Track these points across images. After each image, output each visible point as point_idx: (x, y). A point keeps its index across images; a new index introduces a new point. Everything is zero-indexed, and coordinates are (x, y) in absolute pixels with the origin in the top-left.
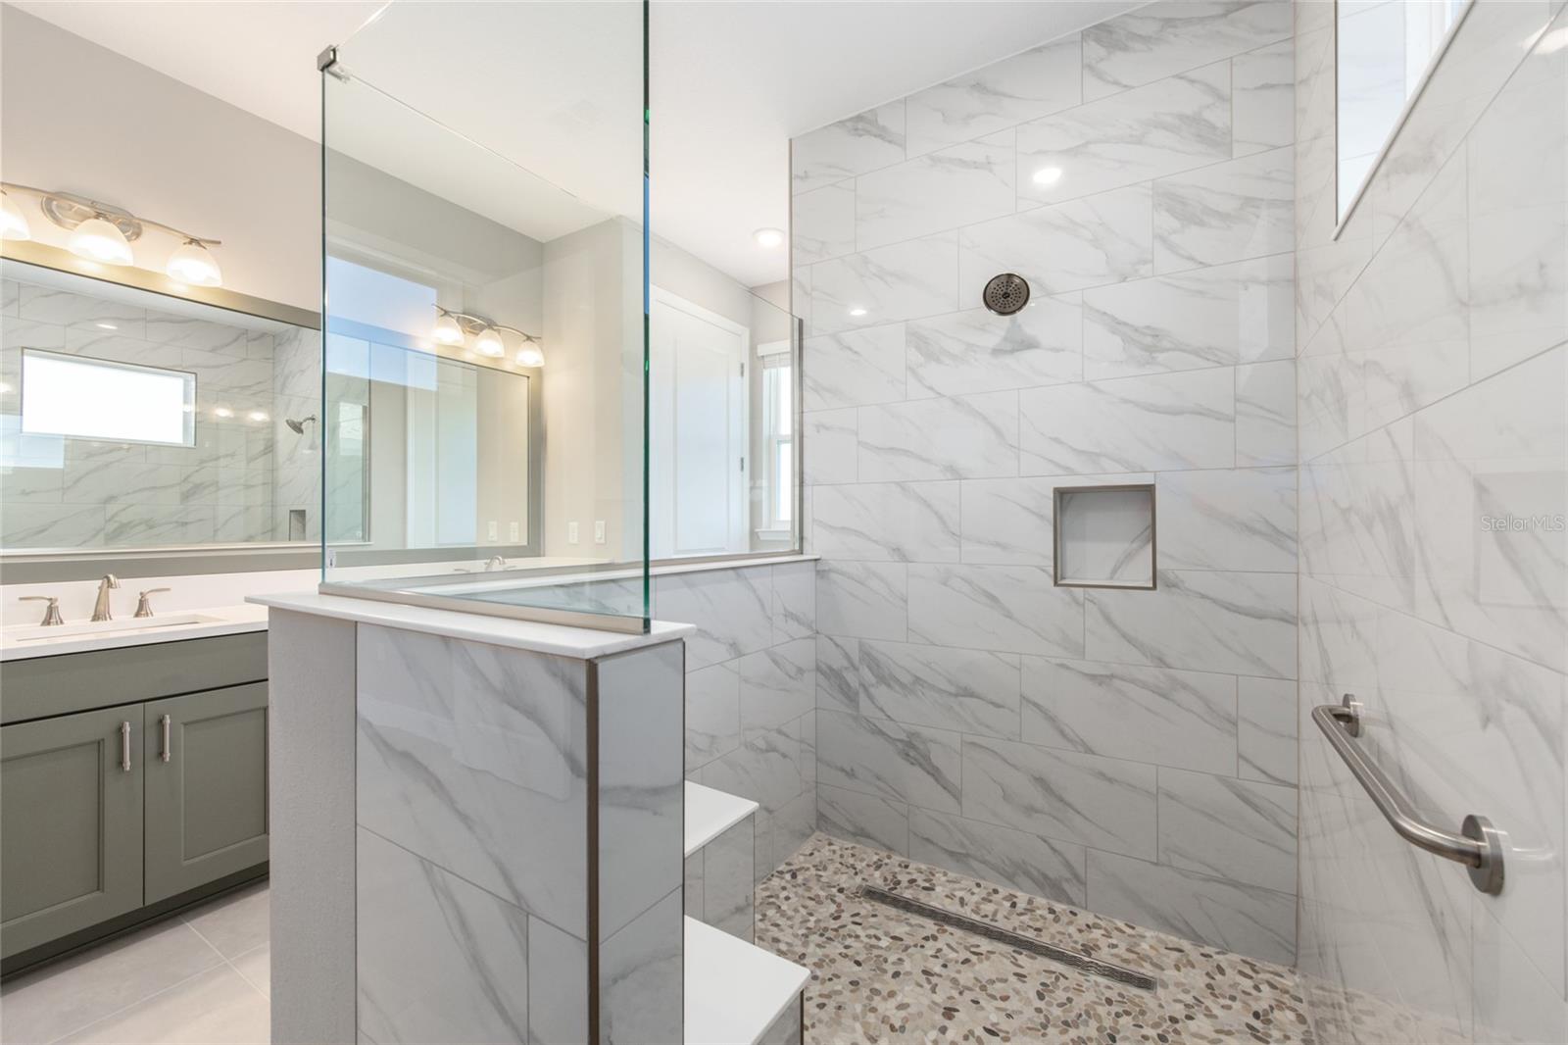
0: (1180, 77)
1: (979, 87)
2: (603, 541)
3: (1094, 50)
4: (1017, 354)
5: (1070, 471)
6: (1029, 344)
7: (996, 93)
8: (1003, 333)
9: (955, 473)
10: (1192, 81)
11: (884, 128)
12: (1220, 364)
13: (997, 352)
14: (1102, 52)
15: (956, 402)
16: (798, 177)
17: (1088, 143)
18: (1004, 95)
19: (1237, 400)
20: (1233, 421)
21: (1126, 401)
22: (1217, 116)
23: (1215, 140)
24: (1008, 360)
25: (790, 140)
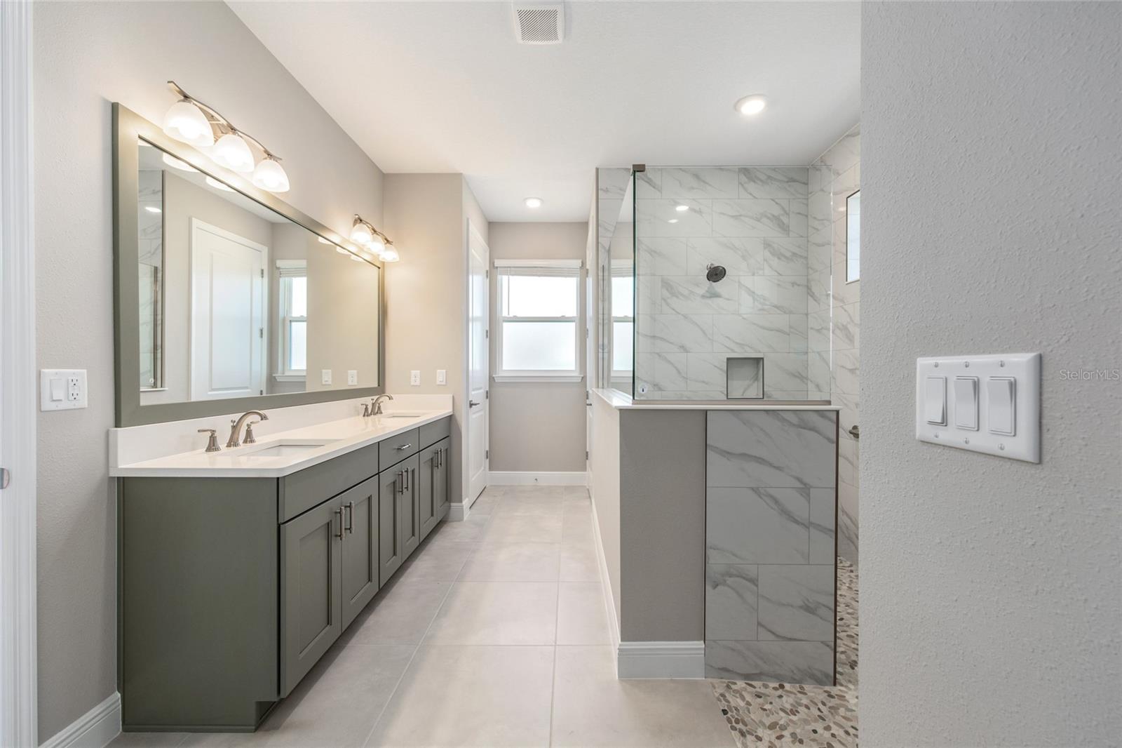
0: (773, 200)
1: (697, 176)
2: (444, 383)
3: (744, 179)
4: (712, 299)
5: (733, 351)
6: (716, 295)
7: (704, 182)
8: (706, 289)
9: (684, 348)
10: (777, 203)
11: (650, 179)
12: (785, 312)
13: (703, 297)
14: (746, 180)
15: (685, 317)
16: (602, 189)
17: (741, 216)
18: (707, 183)
19: (790, 327)
20: (789, 335)
21: (755, 324)
22: (785, 219)
23: (785, 228)
24: (709, 301)
25: (597, 170)
